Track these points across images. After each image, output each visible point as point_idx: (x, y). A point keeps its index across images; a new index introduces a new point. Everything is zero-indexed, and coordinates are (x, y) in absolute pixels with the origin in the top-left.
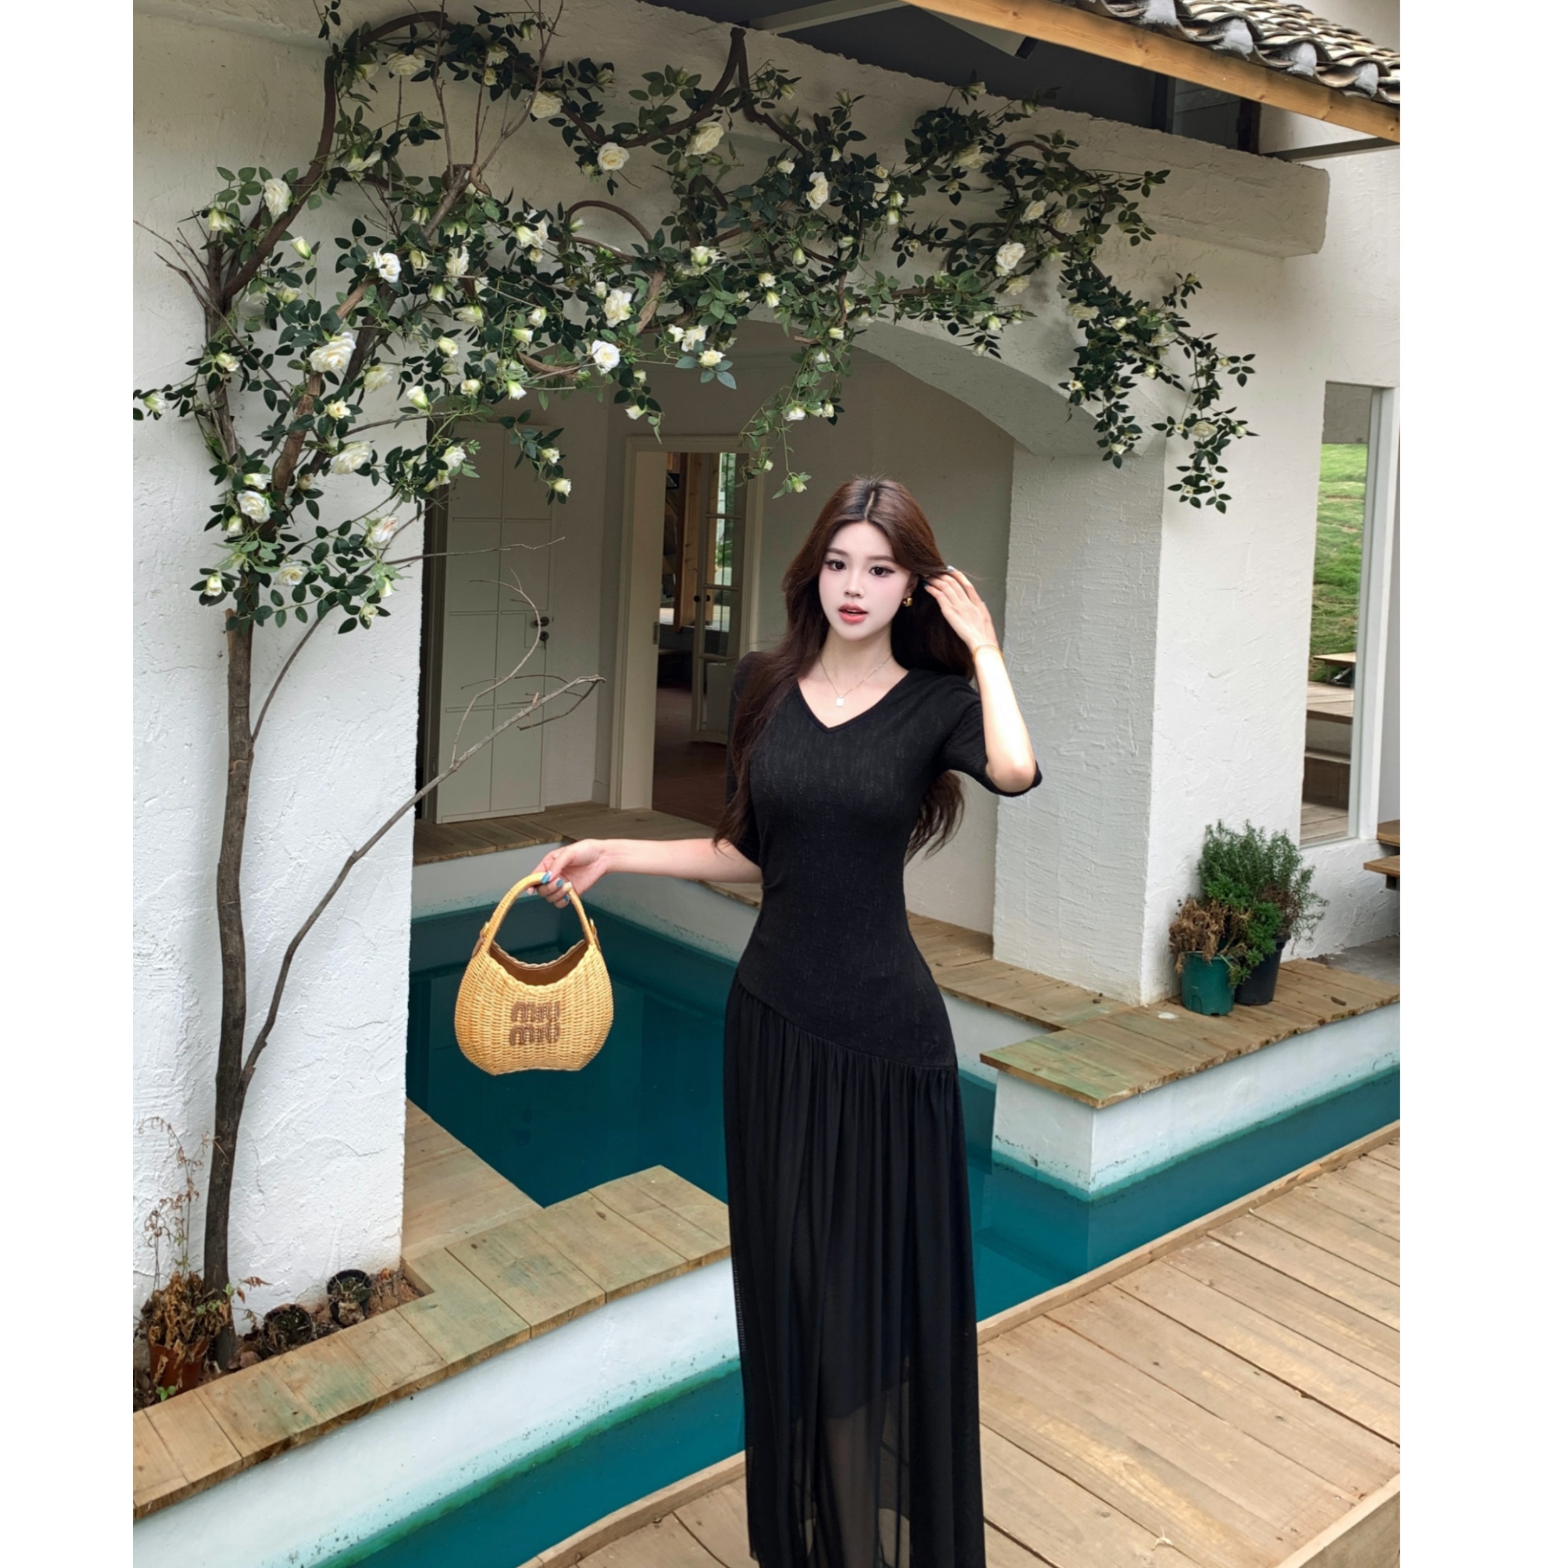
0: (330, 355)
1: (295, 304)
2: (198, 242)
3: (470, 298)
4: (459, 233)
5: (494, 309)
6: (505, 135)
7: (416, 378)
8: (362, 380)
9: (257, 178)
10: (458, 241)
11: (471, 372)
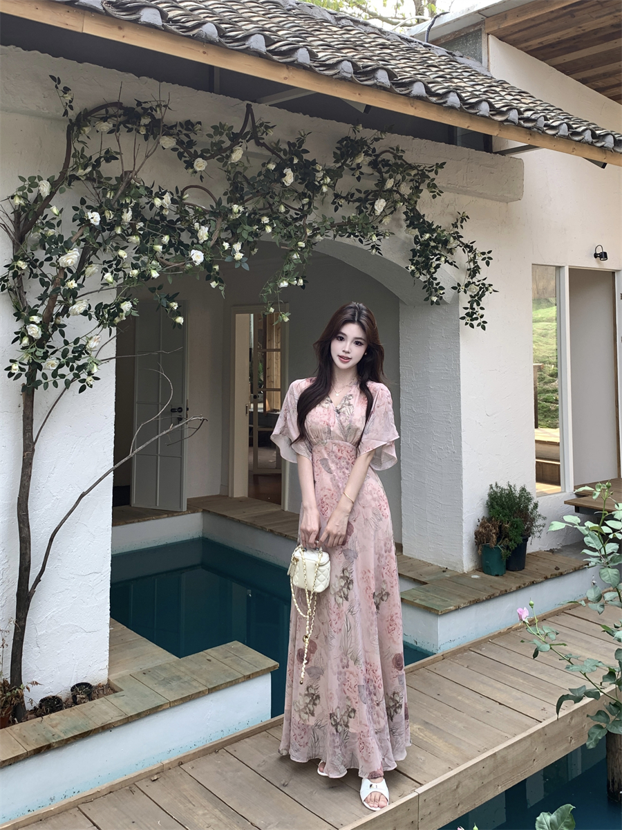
0: (67, 259)
1: (53, 236)
2: (10, 210)
3: (134, 233)
4: (127, 202)
5: (144, 237)
6: (147, 157)
7: (110, 270)
8: (84, 271)
9: (37, 180)
10: (126, 205)
11: (134, 267)
